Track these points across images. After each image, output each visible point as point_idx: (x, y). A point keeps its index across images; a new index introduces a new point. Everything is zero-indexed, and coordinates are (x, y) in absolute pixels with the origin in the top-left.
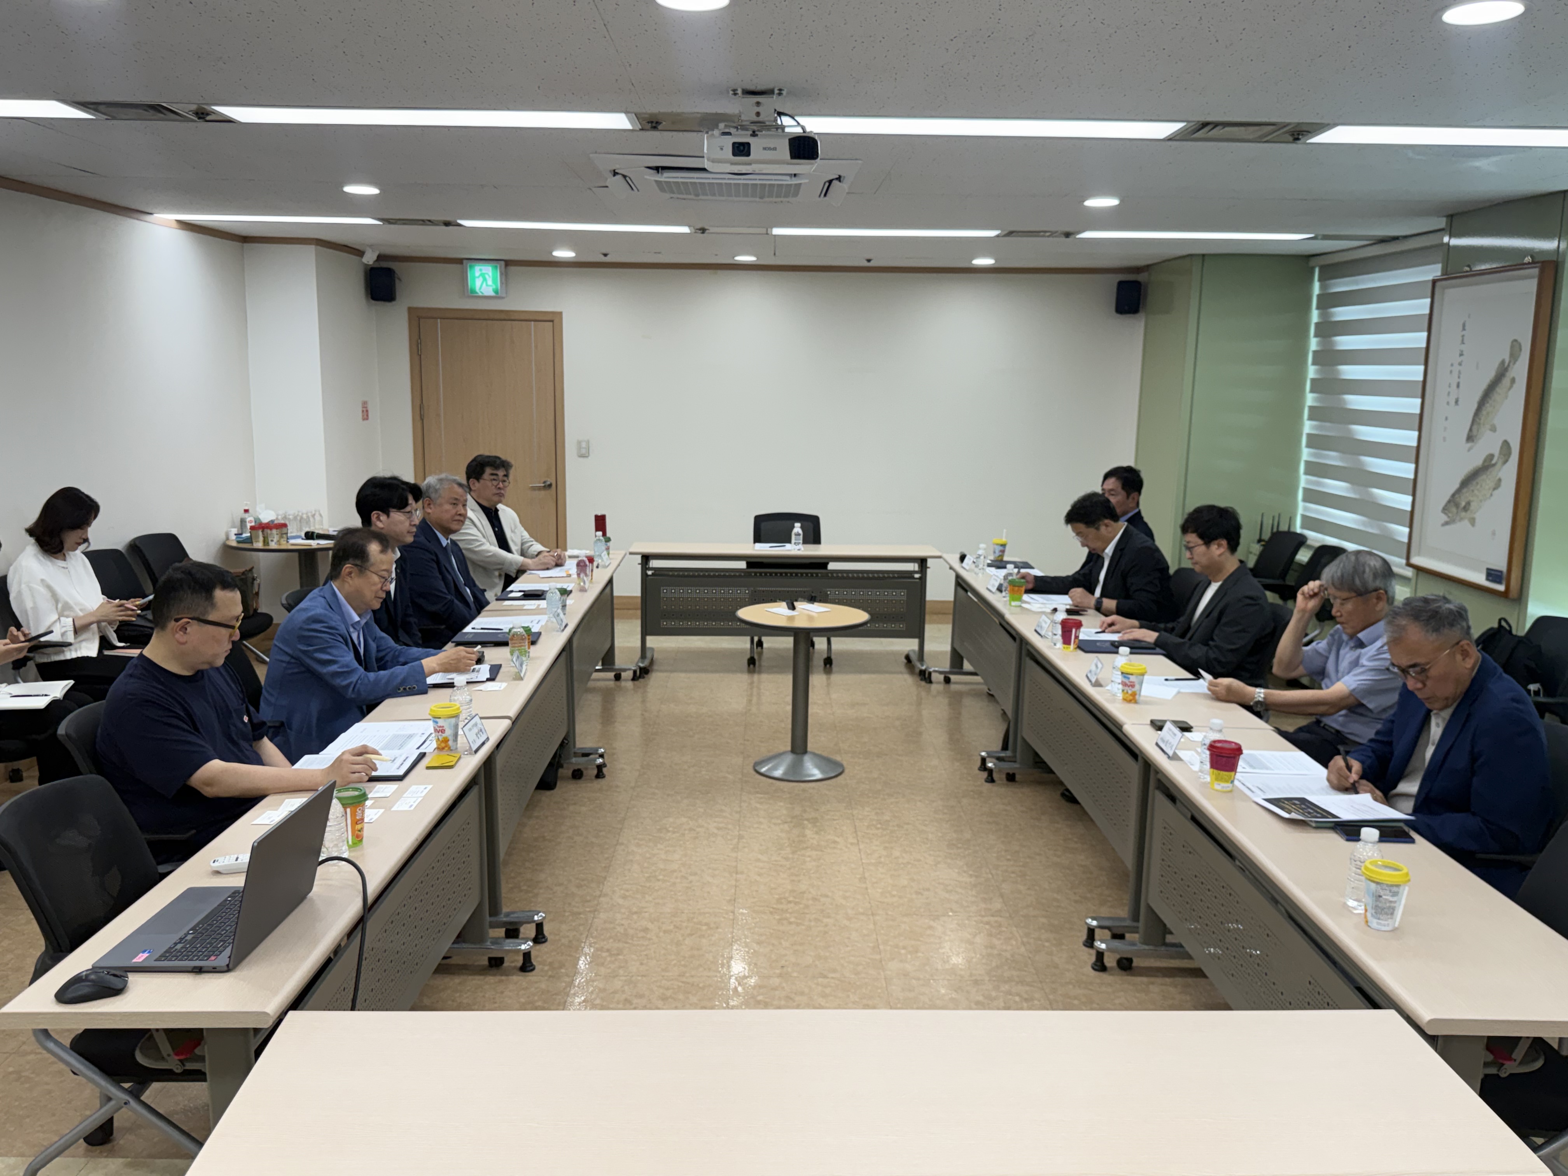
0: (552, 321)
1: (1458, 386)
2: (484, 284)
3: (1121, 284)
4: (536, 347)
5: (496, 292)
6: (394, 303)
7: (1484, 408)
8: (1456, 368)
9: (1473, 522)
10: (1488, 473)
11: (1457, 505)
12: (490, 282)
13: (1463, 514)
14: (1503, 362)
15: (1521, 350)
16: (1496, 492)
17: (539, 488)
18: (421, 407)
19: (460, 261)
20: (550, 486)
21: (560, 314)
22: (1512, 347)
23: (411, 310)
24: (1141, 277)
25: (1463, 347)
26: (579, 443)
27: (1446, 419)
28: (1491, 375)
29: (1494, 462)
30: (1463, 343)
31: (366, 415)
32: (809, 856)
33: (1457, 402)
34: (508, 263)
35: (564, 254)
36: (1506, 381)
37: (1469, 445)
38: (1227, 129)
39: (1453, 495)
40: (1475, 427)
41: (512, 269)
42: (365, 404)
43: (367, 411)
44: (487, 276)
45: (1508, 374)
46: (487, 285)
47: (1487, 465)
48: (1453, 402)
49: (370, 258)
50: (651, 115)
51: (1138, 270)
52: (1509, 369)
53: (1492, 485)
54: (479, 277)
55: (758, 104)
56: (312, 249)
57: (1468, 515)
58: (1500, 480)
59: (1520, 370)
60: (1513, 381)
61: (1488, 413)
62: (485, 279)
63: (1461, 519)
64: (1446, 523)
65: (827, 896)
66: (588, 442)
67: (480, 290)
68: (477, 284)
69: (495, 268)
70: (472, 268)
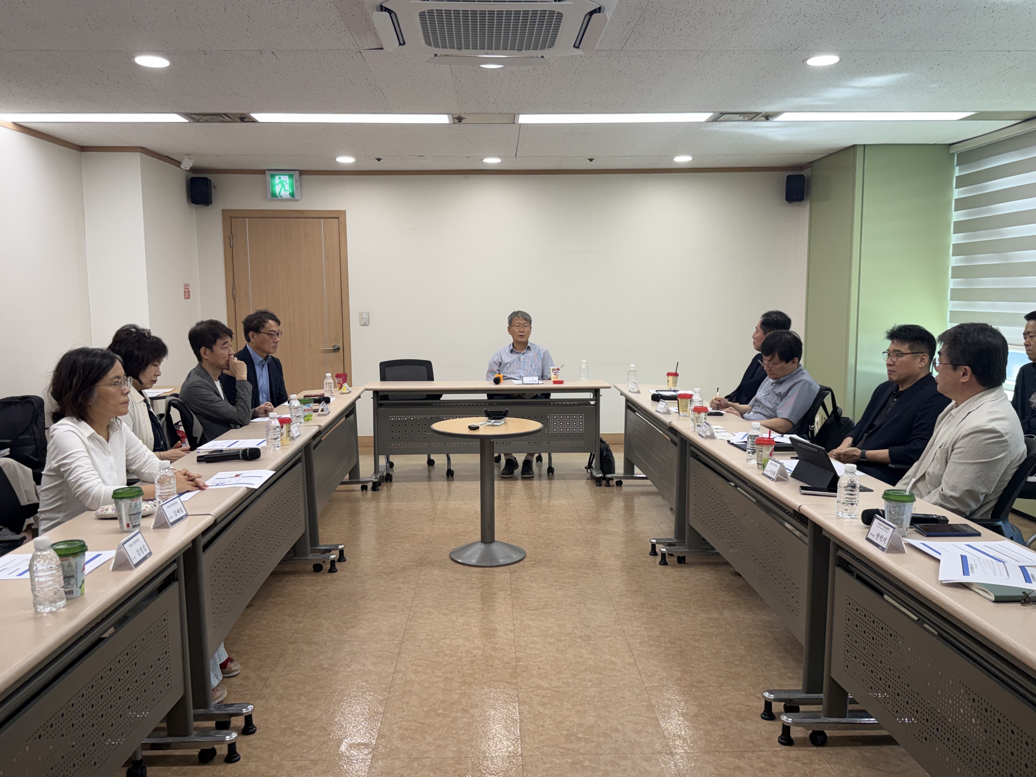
0: (338, 218)
2: (283, 190)
3: (788, 177)
4: (325, 239)
5: (292, 195)
6: (210, 206)
12: (287, 188)
17: (330, 351)
18: (234, 288)
19: (263, 172)
20: (338, 349)
21: (345, 211)
23: (224, 211)
24: (806, 173)
26: (361, 314)
31: (187, 295)
32: (590, 681)
34: (302, 173)
35: (345, 160)
41: (305, 177)
42: (186, 286)
43: (189, 292)
44: (284, 183)
46: (285, 190)
49: (187, 164)
51: (801, 167)
54: (278, 184)
56: (136, 154)
62: (283, 186)
65: (617, 730)
66: (368, 314)
67: (279, 193)
68: (278, 189)
69: (291, 176)
70: (273, 176)
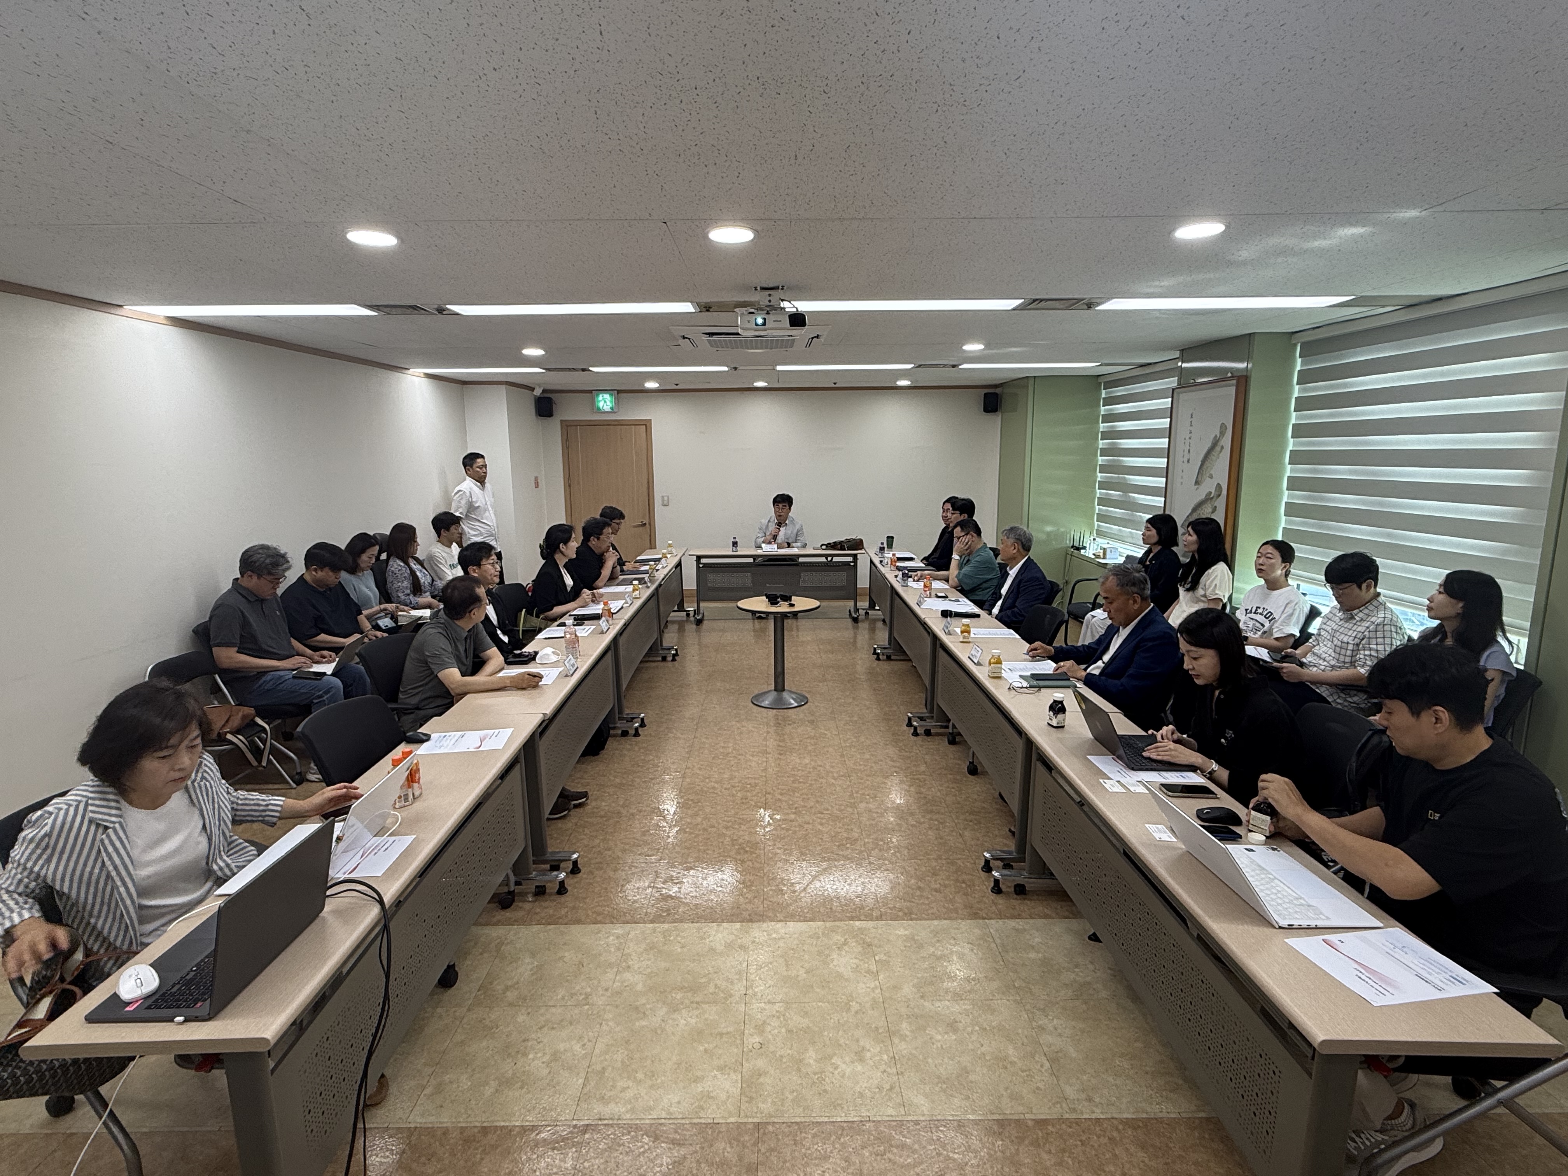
0: (646, 425)
1: (1189, 452)
2: (605, 405)
3: (986, 395)
4: (637, 441)
5: (612, 408)
6: (552, 418)
7: (1205, 465)
8: (1188, 441)
10: (1208, 503)
12: (608, 403)
14: (1216, 437)
15: (1226, 429)
17: (640, 526)
18: (569, 479)
19: (591, 392)
20: (646, 524)
21: (651, 421)
22: (1221, 427)
23: (561, 421)
24: (998, 391)
25: (1191, 428)
26: (663, 497)
27: (1183, 470)
28: (1209, 445)
29: (1211, 497)
30: (1191, 425)
31: (537, 485)
33: (1188, 461)
34: (619, 392)
35: (651, 385)
36: (1218, 448)
37: (1197, 487)
38: (1049, 302)
40: (1200, 476)
41: (621, 395)
42: (536, 478)
43: (537, 483)
45: (1219, 444)
46: (607, 405)
47: (1208, 498)
48: (1186, 462)
49: (538, 392)
50: (706, 303)
51: (996, 386)
52: (1220, 441)
53: (1211, 510)
54: (602, 401)
55: (770, 295)
56: (503, 388)
58: (1215, 507)
59: (1227, 441)
60: (1222, 447)
61: (1207, 468)
62: (605, 402)
66: (668, 497)
67: (603, 408)
68: (601, 405)
69: (611, 395)
70: (598, 395)
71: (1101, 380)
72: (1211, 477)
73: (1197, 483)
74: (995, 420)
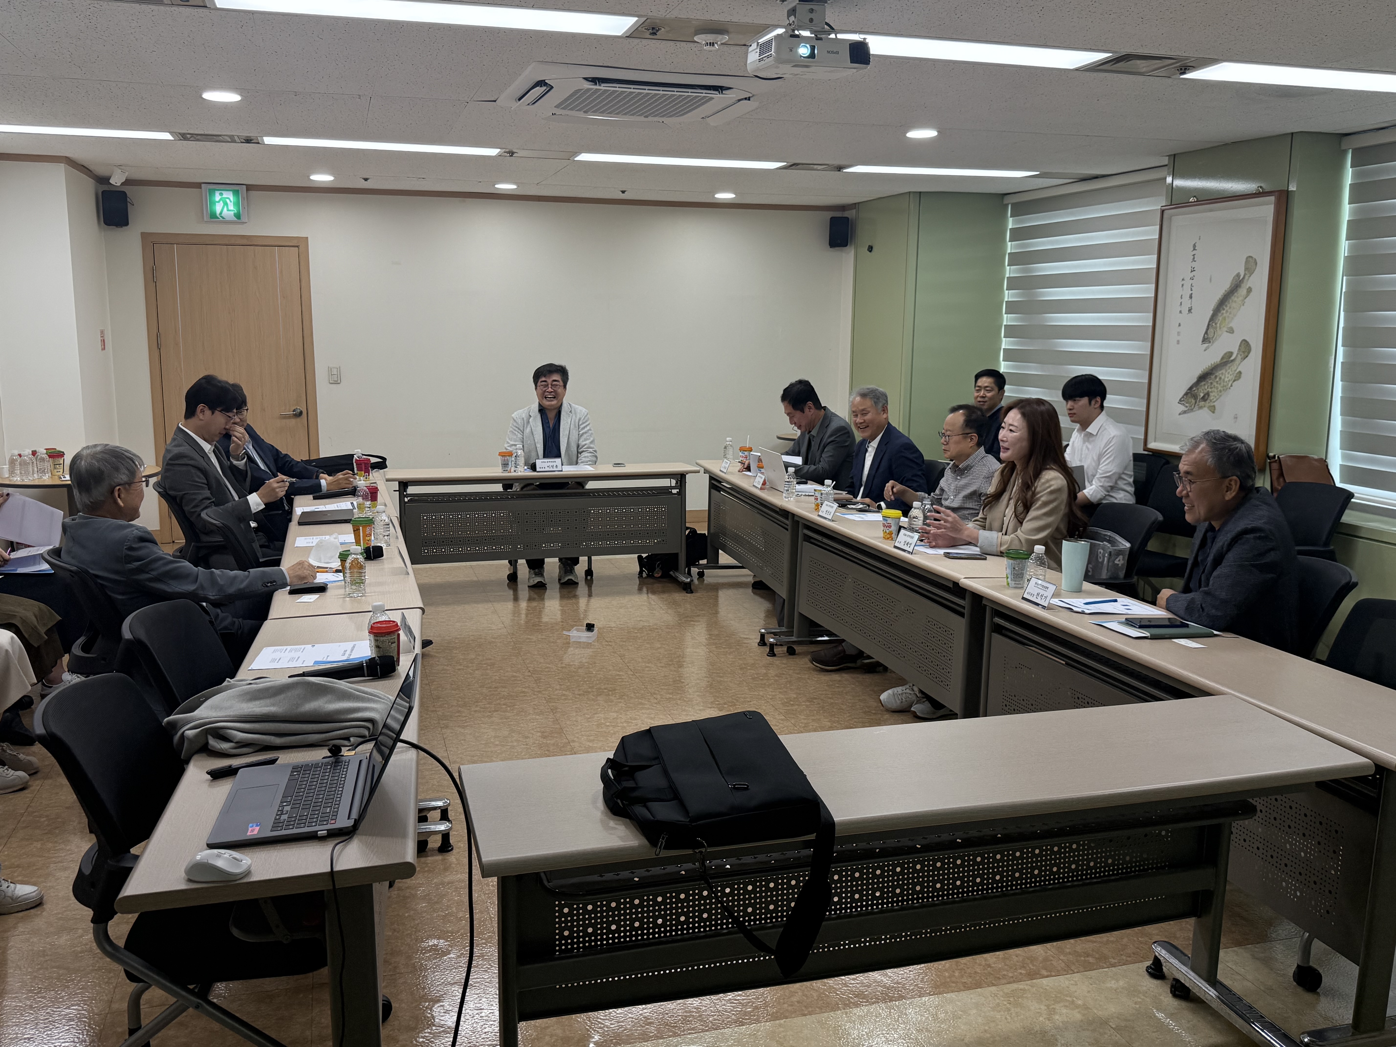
0: (298, 247)
1: (1191, 297)
2: (225, 209)
4: (282, 273)
5: (238, 216)
6: (125, 228)
7: (1220, 315)
8: (1188, 283)
9: (1213, 409)
10: (1227, 367)
11: (1195, 397)
12: (231, 207)
13: (1202, 403)
14: (1238, 275)
15: (1256, 264)
16: (1235, 382)
17: (288, 417)
18: (157, 335)
19: (198, 185)
20: (301, 413)
21: (307, 239)
22: (1245, 263)
23: (144, 236)
25: (1194, 264)
27: (1180, 325)
28: (1225, 286)
29: (1232, 358)
30: (1194, 260)
31: (103, 344)
33: (1190, 310)
34: (249, 188)
35: (322, 178)
36: (1242, 291)
37: (1206, 345)
39: (1191, 388)
40: (1211, 330)
41: (253, 193)
42: (103, 334)
43: (104, 340)
44: (228, 200)
45: (1243, 285)
46: (228, 210)
47: (1227, 361)
48: (1185, 310)
49: (118, 179)
52: (1245, 281)
53: (1232, 377)
54: (219, 202)
55: (812, 11)
56: (62, 167)
57: (1207, 404)
58: (1240, 373)
59: (1258, 281)
60: (1249, 290)
61: (1225, 319)
62: (226, 204)
63: (1201, 408)
64: (1185, 412)
66: (339, 369)
67: (221, 213)
68: (218, 208)
69: (236, 193)
70: (212, 192)
71: (1007, 200)
72: (1231, 331)
73: (1206, 340)
74: (847, 257)
